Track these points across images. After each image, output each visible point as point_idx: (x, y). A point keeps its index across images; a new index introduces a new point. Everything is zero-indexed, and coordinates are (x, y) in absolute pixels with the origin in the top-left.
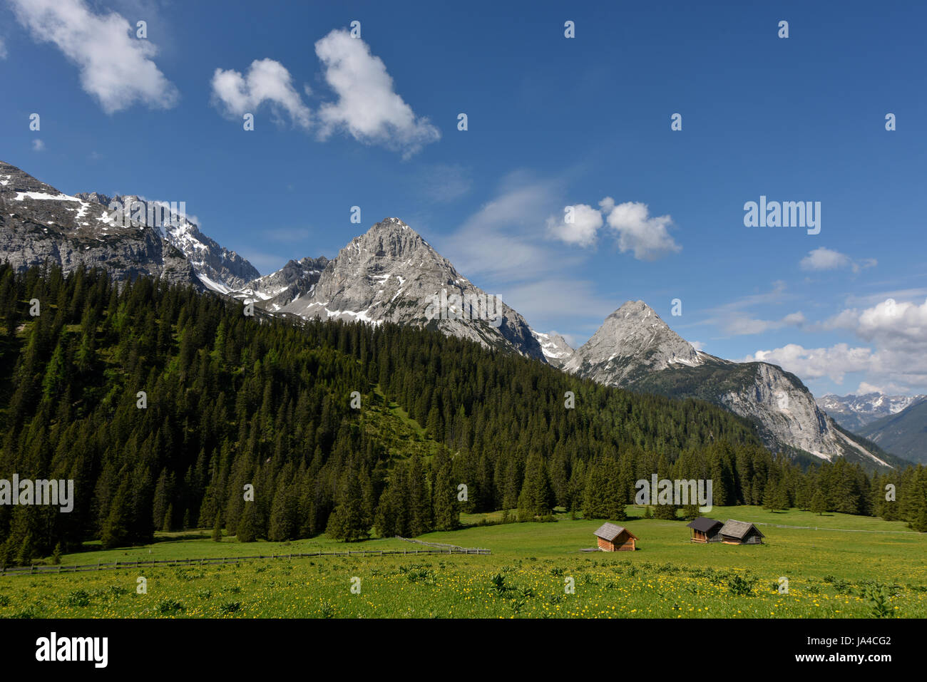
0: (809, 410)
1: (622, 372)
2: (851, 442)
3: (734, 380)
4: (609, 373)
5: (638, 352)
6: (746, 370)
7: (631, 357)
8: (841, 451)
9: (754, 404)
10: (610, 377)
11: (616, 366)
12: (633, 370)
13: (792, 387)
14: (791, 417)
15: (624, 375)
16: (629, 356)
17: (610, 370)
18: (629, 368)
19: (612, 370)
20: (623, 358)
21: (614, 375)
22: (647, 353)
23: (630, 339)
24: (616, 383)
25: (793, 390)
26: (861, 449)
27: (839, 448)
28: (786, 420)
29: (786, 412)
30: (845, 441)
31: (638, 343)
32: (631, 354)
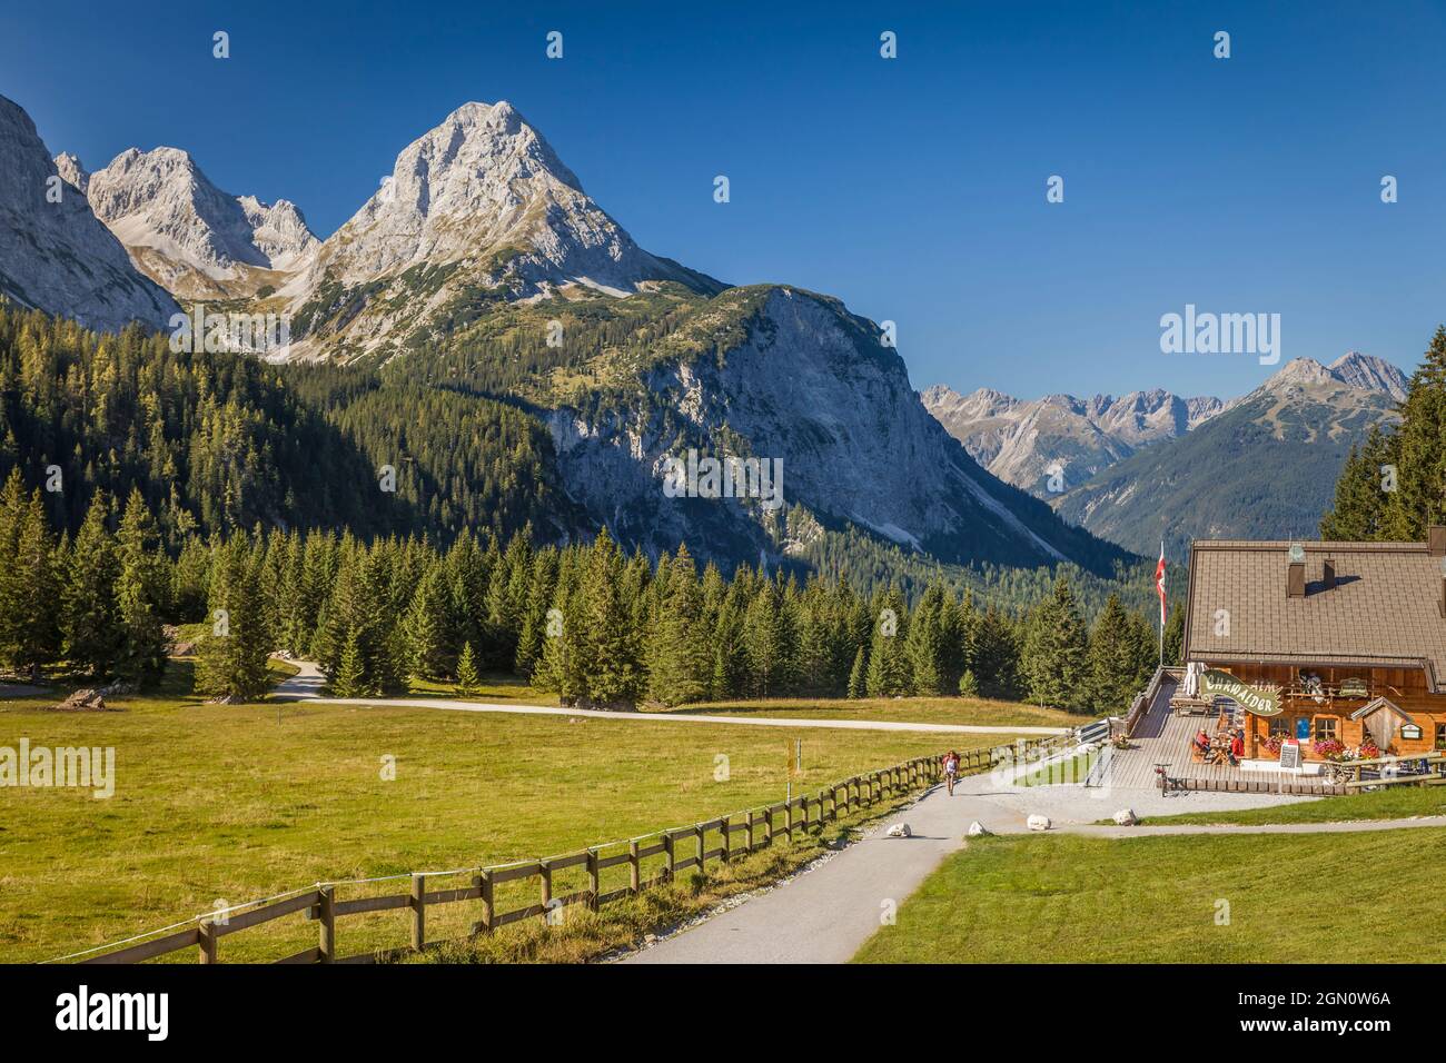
0: (888, 417)
1: (422, 309)
2: (988, 502)
3: (697, 334)
4: (388, 313)
5: (474, 253)
6: (735, 306)
7: (454, 266)
8: (954, 522)
9: (742, 400)
10: (388, 325)
11: (409, 293)
12: (448, 304)
13: (855, 354)
14: (837, 436)
15: (423, 319)
16: (449, 262)
17: (392, 303)
18: (442, 296)
19: (399, 304)
20: (435, 267)
21: (398, 317)
22: (495, 257)
23: (461, 215)
24: (397, 342)
25: (855, 362)
26: (1009, 517)
27: (953, 513)
28: (822, 441)
29: (827, 419)
30: (973, 499)
31: (481, 227)
32: (457, 256)
